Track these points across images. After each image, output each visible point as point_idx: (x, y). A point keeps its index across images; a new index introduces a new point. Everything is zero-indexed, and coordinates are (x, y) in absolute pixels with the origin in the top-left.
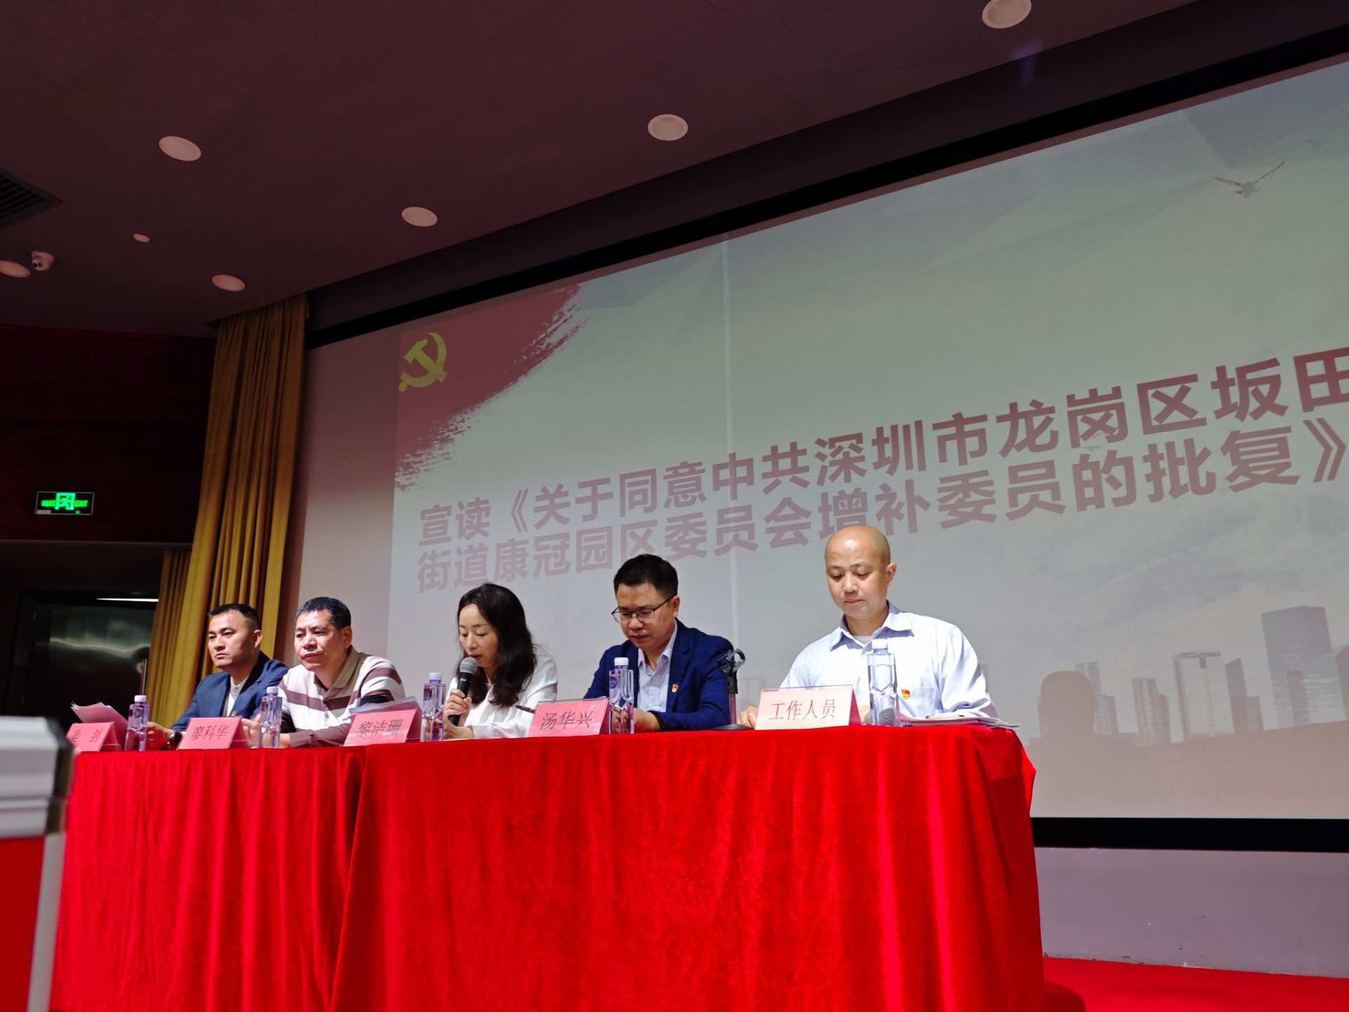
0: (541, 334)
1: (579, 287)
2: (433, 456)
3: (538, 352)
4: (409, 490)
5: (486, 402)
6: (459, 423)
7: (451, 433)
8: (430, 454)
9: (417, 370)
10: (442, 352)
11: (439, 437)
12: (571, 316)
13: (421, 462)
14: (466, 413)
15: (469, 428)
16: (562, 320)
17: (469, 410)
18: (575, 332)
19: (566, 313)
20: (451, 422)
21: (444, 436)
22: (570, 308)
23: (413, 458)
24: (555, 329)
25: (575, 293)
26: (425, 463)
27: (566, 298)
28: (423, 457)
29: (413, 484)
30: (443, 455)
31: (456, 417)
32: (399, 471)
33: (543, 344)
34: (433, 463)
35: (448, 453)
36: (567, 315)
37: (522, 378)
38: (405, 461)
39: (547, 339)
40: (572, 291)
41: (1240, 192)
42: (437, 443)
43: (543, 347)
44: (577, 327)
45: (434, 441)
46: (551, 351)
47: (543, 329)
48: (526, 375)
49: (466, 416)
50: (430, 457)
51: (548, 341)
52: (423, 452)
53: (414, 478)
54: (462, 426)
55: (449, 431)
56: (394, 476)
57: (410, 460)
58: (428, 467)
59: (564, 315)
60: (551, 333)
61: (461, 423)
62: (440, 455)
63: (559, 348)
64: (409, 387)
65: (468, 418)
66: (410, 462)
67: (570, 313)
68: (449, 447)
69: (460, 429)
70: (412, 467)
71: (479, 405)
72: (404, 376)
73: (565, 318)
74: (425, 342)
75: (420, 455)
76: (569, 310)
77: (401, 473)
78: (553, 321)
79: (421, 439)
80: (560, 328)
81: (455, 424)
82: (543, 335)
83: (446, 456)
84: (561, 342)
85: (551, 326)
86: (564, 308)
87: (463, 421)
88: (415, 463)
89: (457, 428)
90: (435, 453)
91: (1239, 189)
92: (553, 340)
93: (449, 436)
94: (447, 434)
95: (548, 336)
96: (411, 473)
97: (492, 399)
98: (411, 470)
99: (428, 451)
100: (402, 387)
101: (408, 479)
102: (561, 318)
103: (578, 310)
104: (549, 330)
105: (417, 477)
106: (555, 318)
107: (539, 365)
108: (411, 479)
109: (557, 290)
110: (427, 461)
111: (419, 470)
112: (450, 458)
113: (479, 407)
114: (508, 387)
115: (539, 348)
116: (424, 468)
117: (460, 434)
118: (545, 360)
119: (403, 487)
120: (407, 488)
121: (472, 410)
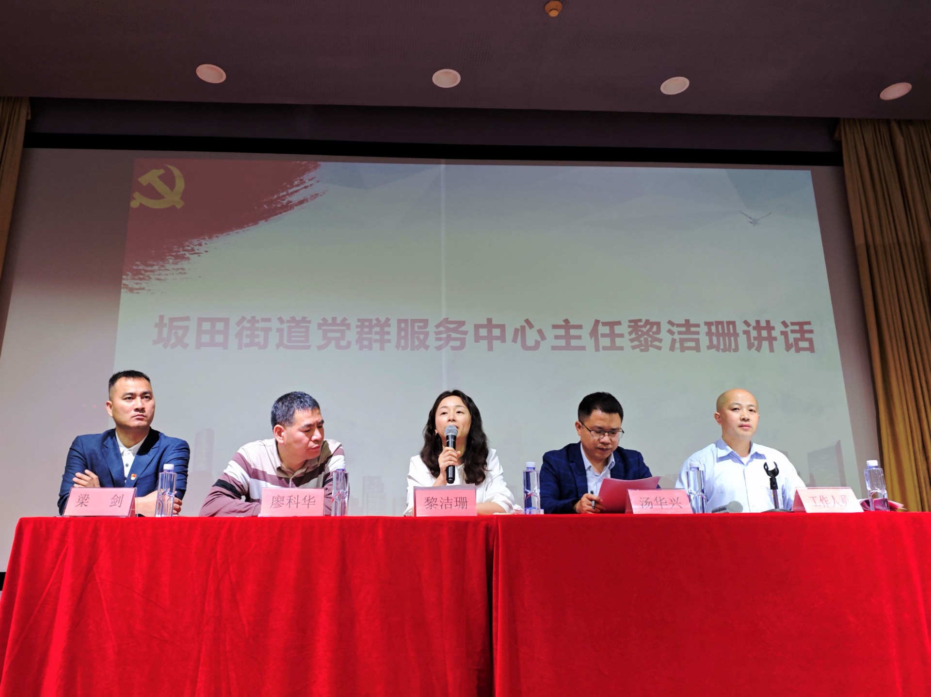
0: (283, 192)
1: (320, 165)
2: (167, 268)
3: (279, 206)
4: (138, 293)
5: (225, 234)
6: (196, 245)
7: (187, 253)
8: (162, 266)
9: (151, 192)
10: (180, 184)
11: (174, 254)
12: (311, 185)
13: (152, 271)
14: (204, 239)
15: (207, 252)
16: (302, 186)
17: (207, 238)
18: (315, 198)
19: (307, 181)
20: (187, 243)
21: (179, 254)
22: (310, 178)
23: (144, 267)
24: (296, 191)
25: (315, 168)
26: (157, 273)
27: (307, 170)
28: (156, 268)
29: (143, 289)
30: (178, 269)
31: (193, 240)
32: (127, 275)
33: (284, 200)
34: (166, 275)
35: (183, 269)
36: (308, 183)
37: (262, 223)
38: (135, 267)
39: (288, 197)
40: (313, 166)
41: (751, 223)
42: (171, 259)
43: (284, 202)
44: (317, 195)
45: (169, 256)
46: (291, 207)
47: (285, 189)
48: (267, 221)
49: (203, 242)
50: (163, 268)
51: (289, 198)
52: (155, 263)
53: (144, 284)
54: (202, 249)
55: (184, 250)
56: (122, 279)
57: (140, 268)
58: (161, 277)
59: (305, 182)
60: (292, 193)
61: (198, 247)
62: (173, 269)
63: (298, 207)
64: (142, 205)
65: (206, 244)
66: (141, 269)
67: (311, 182)
68: (184, 264)
69: (196, 251)
70: (142, 274)
71: (219, 235)
72: (136, 195)
73: (305, 185)
74: (161, 172)
75: (152, 265)
76: (310, 180)
77: (129, 277)
78: (294, 184)
79: (153, 252)
80: (301, 191)
81: (192, 246)
82: (285, 193)
83: (180, 271)
84: (301, 202)
85: (292, 188)
86: (305, 177)
87: (200, 245)
88: (146, 271)
89: (193, 250)
90: (168, 266)
91: (751, 221)
92: (295, 198)
93: (185, 254)
94: (182, 253)
95: (288, 194)
96: (141, 279)
97: (231, 233)
98: (141, 276)
99: (161, 263)
100: (134, 204)
101: (137, 284)
102: (302, 184)
103: (318, 182)
104: (290, 191)
105: (147, 284)
106: (296, 183)
107: (279, 215)
108: (141, 284)
109: (298, 162)
110: (160, 272)
111: (150, 278)
112: (185, 273)
113: (217, 237)
114: (249, 226)
115: (280, 202)
116: (157, 277)
117: (197, 255)
118: (285, 213)
119: (131, 290)
120: (136, 291)
121: (210, 238)
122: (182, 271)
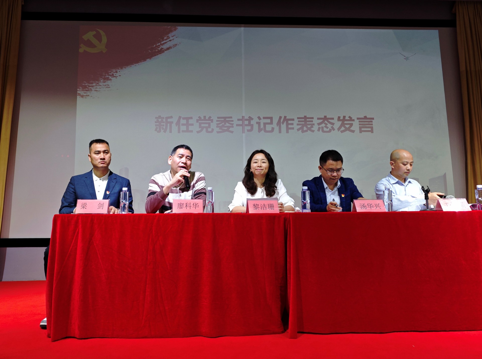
0: (158, 43)
1: (177, 28)
2: (100, 85)
3: (157, 51)
4: (86, 98)
5: (129, 66)
6: (114, 73)
7: (110, 77)
8: (98, 83)
9: (89, 44)
10: (105, 40)
11: (103, 77)
12: (173, 39)
13: (93, 86)
14: (119, 69)
15: (120, 76)
16: (168, 40)
17: (120, 68)
18: (175, 46)
19: (171, 37)
20: (110, 71)
21: (106, 77)
23: (88, 84)
24: (165, 43)
25: (175, 30)
26: (95, 87)
27: (171, 31)
28: (94, 84)
29: (89, 96)
30: (106, 85)
31: (113, 70)
32: (80, 88)
33: (159, 48)
34: (100, 88)
35: (108, 85)
36: (171, 38)
37: (148, 60)
38: (83, 84)
39: (161, 46)
40: (174, 29)
41: (405, 59)
42: (102, 80)
43: (159, 49)
44: (176, 44)
45: (101, 78)
46: (163, 52)
47: (159, 42)
48: (150, 59)
49: (118, 71)
50: (98, 85)
51: (162, 47)
52: (93, 82)
53: (88, 93)
54: (118, 74)
55: (108, 75)
56: (77, 91)
57: (86, 84)
58: (97, 89)
59: (170, 38)
60: (163, 44)
61: (115, 73)
62: (103, 85)
63: (167, 51)
64: (85, 51)
65: (120, 72)
66: (86, 85)
67: (173, 38)
68: (108, 82)
69: (115, 76)
70: (87, 88)
72: (82, 45)
73: (170, 39)
74: (94, 33)
75: (92, 83)
76: (172, 37)
77: (81, 90)
78: (164, 39)
79: (92, 76)
80: (168, 43)
81: (112, 73)
82: (159, 44)
83: (107, 86)
84: (168, 49)
85: (163, 41)
86: (170, 35)
87: (117, 72)
88: (89, 86)
89: (113, 75)
90: (100, 84)
91: (405, 58)
92: (165, 47)
93: (109, 77)
94: (107, 76)
95: (161, 44)
96: (87, 90)
97: (132, 66)
98: (87, 89)
99: (97, 82)
100: (81, 50)
101: (85, 93)
102: (168, 39)
103: (177, 37)
105: (90, 93)
106: (165, 38)
107: (157, 56)
108: (87, 93)
109: (166, 27)
110: (97, 87)
111: (92, 90)
112: (109, 87)
113: (125, 68)
114: (141, 62)
115: (157, 49)
116: (94, 89)
117: (115, 78)
118: (160, 55)
119: (82, 96)
120: (85, 97)
121: (122, 68)
122: (108, 86)
